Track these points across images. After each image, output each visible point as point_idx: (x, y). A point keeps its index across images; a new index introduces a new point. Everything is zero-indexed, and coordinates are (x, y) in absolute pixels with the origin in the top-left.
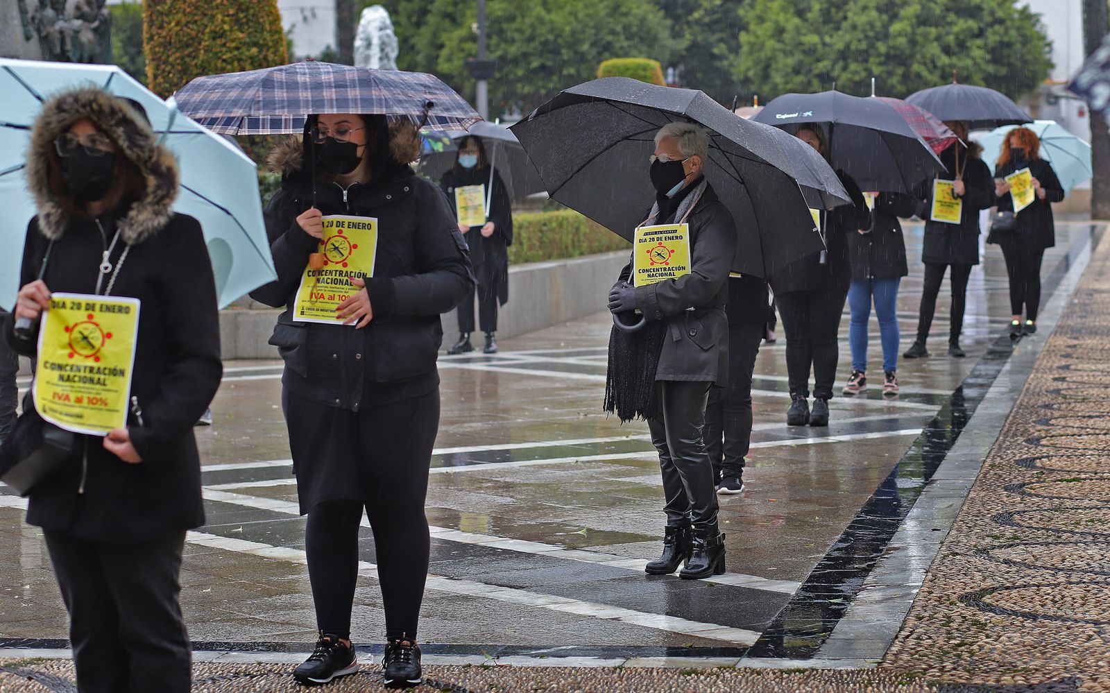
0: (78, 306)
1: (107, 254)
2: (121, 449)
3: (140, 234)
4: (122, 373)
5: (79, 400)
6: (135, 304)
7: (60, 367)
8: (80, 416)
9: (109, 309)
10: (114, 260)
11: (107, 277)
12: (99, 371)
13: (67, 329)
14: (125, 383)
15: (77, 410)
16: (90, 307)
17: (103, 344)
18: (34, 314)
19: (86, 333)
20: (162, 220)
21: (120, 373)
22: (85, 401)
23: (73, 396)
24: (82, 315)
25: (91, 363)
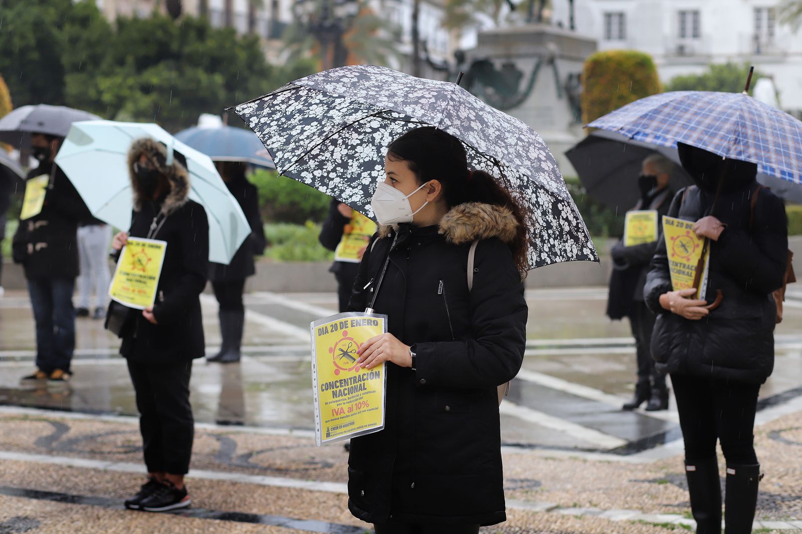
0: (138, 244)
1: (155, 219)
2: (148, 316)
3: (169, 211)
4: (154, 278)
5: (134, 291)
6: (164, 244)
7: (128, 274)
8: (132, 299)
9: (152, 246)
10: (158, 223)
11: (154, 231)
12: (145, 277)
13: (133, 256)
14: (154, 285)
15: (132, 295)
16: (144, 245)
17: (147, 263)
18: (118, 247)
19: (141, 258)
20: (182, 203)
21: (152, 278)
22: (136, 292)
23: (131, 289)
24: (139, 249)
25: (141, 273)
